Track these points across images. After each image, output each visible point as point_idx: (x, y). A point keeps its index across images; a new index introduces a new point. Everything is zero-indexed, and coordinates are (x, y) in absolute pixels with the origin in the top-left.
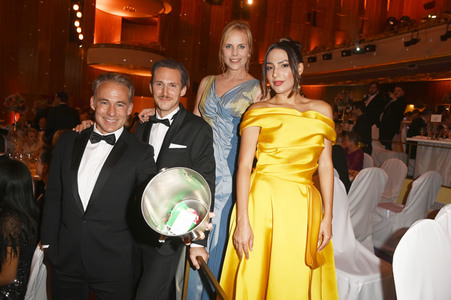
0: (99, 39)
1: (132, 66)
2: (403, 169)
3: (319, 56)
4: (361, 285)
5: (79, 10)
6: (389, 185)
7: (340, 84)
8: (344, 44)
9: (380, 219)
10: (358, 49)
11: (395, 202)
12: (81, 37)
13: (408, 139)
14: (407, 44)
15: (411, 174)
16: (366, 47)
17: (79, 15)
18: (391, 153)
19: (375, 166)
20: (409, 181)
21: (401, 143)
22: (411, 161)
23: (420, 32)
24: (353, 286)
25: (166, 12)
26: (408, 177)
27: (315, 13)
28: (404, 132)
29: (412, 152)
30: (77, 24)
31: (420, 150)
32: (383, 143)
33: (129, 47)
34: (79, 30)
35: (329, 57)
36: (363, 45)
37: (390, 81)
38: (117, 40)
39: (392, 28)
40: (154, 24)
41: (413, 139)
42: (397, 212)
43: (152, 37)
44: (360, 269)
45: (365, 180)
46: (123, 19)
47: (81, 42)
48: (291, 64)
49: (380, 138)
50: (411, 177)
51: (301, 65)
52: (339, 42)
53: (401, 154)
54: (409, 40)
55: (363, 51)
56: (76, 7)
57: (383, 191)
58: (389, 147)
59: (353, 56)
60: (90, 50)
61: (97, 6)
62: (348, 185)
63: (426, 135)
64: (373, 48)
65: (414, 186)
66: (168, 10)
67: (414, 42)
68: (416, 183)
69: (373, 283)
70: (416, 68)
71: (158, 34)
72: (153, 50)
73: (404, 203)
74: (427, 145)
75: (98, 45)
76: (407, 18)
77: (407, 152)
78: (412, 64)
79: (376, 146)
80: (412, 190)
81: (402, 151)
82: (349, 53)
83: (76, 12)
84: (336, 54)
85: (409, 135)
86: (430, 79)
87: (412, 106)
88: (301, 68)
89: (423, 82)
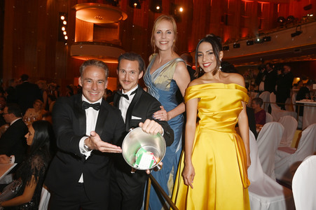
0: (78, 39)
1: (101, 57)
2: (295, 123)
3: (231, 46)
4: (269, 204)
5: (65, 20)
6: (285, 135)
7: (246, 64)
8: (248, 37)
9: (280, 159)
10: (258, 40)
11: (289, 146)
12: (66, 38)
13: (297, 102)
14: (293, 35)
15: (300, 127)
16: (264, 38)
17: (65, 23)
18: (285, 112)
19: (274, 121)
20: (300, 131)
21: (292, 105)
22: (300, 117)
23: (302, 26)
24: (263, 204)
25: (124, 19)
26: (298, 129)
27: (227, 16)
28: (294, 97)
29: (300, 111)
30: (63, 29)
31: (306, 110)
32: (279, 105)
33: (99, 43)
34: (65, 33)
35: (238, 46)
36: (262, 37)
37: (282, 61)
38: (91, 39)
39: (281, 25)
40: (116, 27)
41: (301, 102)
42: (291, 153)
43: (115, 36)
44: (268, 192)
45: (268, 131)
46: (95, 25)
47: (66, 41)
48: (215, 52)
49: (277, 101)
50: (301, 129)
51: (222, 52)
52: (244, 35)
53: (293, 113)
54: (295, 32)
55: (262, 41)
56: (63, 18)
57: (281, 138)
58: (283, 108)
59: (255, 45)
60: (73, 46)
61: (77, 17)
62: (256, 135)
63: (310, 99)
64: (269, 39)
65: (303, 134)
66: (125, 17)
67: (298, 33)
68: (304, 133)
69: (277, 203)
70: (300, 51)
71: (118, 34)
72: (115, 45)
73: (296, 147)
74: (311, 106)
75: (78, 43)
76: (292, 17)
77: (297, 111)
78: (297, 49)
79: (274, 108)
80: (302, 137)
81: (293, 110)
82: (252, 43)
83: (63, 21)
84: (243, 44)
85: (298, 99)
86: (311, 59)
87: (298, 79)
88: (221, 55)
89: (305, 61)
